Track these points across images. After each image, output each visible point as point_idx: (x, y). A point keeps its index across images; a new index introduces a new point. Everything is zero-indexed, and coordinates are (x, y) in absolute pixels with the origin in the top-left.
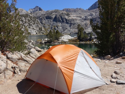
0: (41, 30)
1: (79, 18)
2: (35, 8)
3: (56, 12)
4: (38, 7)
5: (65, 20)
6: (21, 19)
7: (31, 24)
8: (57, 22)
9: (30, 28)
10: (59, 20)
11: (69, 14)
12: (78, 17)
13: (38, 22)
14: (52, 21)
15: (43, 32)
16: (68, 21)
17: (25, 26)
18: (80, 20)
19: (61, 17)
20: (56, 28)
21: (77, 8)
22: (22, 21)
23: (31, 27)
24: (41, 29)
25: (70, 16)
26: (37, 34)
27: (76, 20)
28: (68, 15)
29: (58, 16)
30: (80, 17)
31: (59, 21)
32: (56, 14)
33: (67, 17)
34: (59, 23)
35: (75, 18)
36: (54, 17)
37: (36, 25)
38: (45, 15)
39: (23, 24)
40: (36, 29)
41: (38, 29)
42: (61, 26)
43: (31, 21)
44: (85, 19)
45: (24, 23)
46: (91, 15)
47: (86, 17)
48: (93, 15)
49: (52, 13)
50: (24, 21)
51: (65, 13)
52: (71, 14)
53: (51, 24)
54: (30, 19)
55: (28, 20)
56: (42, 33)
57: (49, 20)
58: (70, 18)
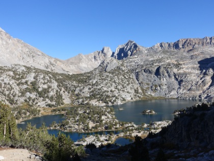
0: (138, 93)
2: (127, 45)
3: (159, 63)
5: (172, 75)
7: (125, 85)
8: (160, 78)
11: (179, 64)
12: (194, 68)
13: (134, 80)
14: (152, 76)
15: (140, 95)
16: (177, 77)
17: (118, 89)
20: (159, 88)
23: (126, 91)
24: (136, 91)
25: (181, 68)
26: (132, 99)
27: (190, 73)
28: (178, 66)
33: (176, 70)
34: (163, 80)
35: (190, 70)
36: (155, 69)
37: (131, 85)
39: (117, 86)
40: (131, 92)
41: (133, 91)
42: (166, 85)
45: (117, 84)
49: (153, 65)
51: (173, 64)
52: (184, 64)
55: (122, 79)
56: (138, 96)
57: (148, 74)
58: (181, 71)
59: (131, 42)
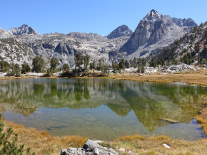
1: (94, 50)
2: (21, 28)
3: (59, 39)
4: (27, 26)
5: (72, 51)
6: (4, 47)
7: (21, 54)
8: (61, 53)
9: (19, 60)
10: (64, 50)
11: (79, 43)
12: (91, 47)
13: (31, 52)
14: (53, 51)
17: (11, 57)
18: (95, 52)
19: (68, 47)
20: (60, 62)
21: (91, 34)
22: (6, 49)
23: (21, 60)
25: (80, 46)
27: (89, 51)
28: (77, 44)
29: (62, 45)
30: (95, 48)
31: (65, 52)
32: (60, 41)
33: (76, 47)
34: (64, 55)
35: (88, 49)
36: (56, 45)
37: (28, 56)
38: (41, 41)
39: (9, 54)
41: (32, 62)
42: (67, 60)
43: (20, 51)
44: (102, 52)
45: (9, 52)
46: (111, 46)
47: (103, 48)
48: (113, 46)
49: (53, 40)
50: (9, 49)
51: (73, 41)
52: (82, 43)
53: (51, 56)
54: (18, 47)
55: (16, 48)
57: (48, 49)
58: (81, 49)
59: (26, 26)
